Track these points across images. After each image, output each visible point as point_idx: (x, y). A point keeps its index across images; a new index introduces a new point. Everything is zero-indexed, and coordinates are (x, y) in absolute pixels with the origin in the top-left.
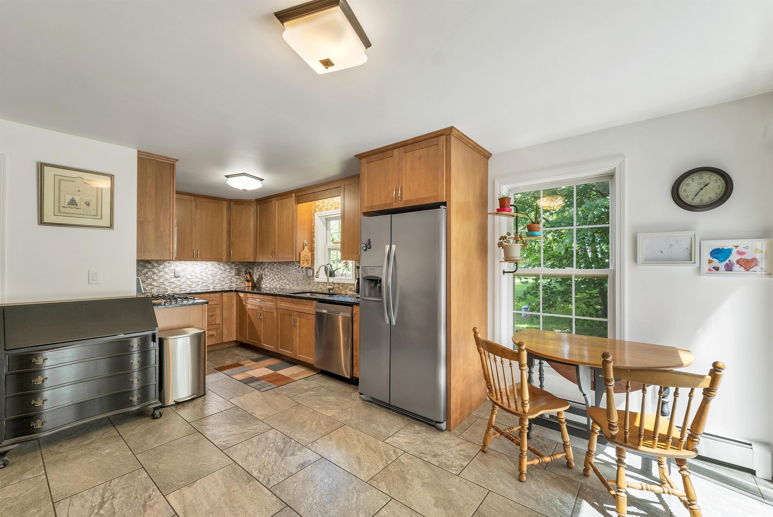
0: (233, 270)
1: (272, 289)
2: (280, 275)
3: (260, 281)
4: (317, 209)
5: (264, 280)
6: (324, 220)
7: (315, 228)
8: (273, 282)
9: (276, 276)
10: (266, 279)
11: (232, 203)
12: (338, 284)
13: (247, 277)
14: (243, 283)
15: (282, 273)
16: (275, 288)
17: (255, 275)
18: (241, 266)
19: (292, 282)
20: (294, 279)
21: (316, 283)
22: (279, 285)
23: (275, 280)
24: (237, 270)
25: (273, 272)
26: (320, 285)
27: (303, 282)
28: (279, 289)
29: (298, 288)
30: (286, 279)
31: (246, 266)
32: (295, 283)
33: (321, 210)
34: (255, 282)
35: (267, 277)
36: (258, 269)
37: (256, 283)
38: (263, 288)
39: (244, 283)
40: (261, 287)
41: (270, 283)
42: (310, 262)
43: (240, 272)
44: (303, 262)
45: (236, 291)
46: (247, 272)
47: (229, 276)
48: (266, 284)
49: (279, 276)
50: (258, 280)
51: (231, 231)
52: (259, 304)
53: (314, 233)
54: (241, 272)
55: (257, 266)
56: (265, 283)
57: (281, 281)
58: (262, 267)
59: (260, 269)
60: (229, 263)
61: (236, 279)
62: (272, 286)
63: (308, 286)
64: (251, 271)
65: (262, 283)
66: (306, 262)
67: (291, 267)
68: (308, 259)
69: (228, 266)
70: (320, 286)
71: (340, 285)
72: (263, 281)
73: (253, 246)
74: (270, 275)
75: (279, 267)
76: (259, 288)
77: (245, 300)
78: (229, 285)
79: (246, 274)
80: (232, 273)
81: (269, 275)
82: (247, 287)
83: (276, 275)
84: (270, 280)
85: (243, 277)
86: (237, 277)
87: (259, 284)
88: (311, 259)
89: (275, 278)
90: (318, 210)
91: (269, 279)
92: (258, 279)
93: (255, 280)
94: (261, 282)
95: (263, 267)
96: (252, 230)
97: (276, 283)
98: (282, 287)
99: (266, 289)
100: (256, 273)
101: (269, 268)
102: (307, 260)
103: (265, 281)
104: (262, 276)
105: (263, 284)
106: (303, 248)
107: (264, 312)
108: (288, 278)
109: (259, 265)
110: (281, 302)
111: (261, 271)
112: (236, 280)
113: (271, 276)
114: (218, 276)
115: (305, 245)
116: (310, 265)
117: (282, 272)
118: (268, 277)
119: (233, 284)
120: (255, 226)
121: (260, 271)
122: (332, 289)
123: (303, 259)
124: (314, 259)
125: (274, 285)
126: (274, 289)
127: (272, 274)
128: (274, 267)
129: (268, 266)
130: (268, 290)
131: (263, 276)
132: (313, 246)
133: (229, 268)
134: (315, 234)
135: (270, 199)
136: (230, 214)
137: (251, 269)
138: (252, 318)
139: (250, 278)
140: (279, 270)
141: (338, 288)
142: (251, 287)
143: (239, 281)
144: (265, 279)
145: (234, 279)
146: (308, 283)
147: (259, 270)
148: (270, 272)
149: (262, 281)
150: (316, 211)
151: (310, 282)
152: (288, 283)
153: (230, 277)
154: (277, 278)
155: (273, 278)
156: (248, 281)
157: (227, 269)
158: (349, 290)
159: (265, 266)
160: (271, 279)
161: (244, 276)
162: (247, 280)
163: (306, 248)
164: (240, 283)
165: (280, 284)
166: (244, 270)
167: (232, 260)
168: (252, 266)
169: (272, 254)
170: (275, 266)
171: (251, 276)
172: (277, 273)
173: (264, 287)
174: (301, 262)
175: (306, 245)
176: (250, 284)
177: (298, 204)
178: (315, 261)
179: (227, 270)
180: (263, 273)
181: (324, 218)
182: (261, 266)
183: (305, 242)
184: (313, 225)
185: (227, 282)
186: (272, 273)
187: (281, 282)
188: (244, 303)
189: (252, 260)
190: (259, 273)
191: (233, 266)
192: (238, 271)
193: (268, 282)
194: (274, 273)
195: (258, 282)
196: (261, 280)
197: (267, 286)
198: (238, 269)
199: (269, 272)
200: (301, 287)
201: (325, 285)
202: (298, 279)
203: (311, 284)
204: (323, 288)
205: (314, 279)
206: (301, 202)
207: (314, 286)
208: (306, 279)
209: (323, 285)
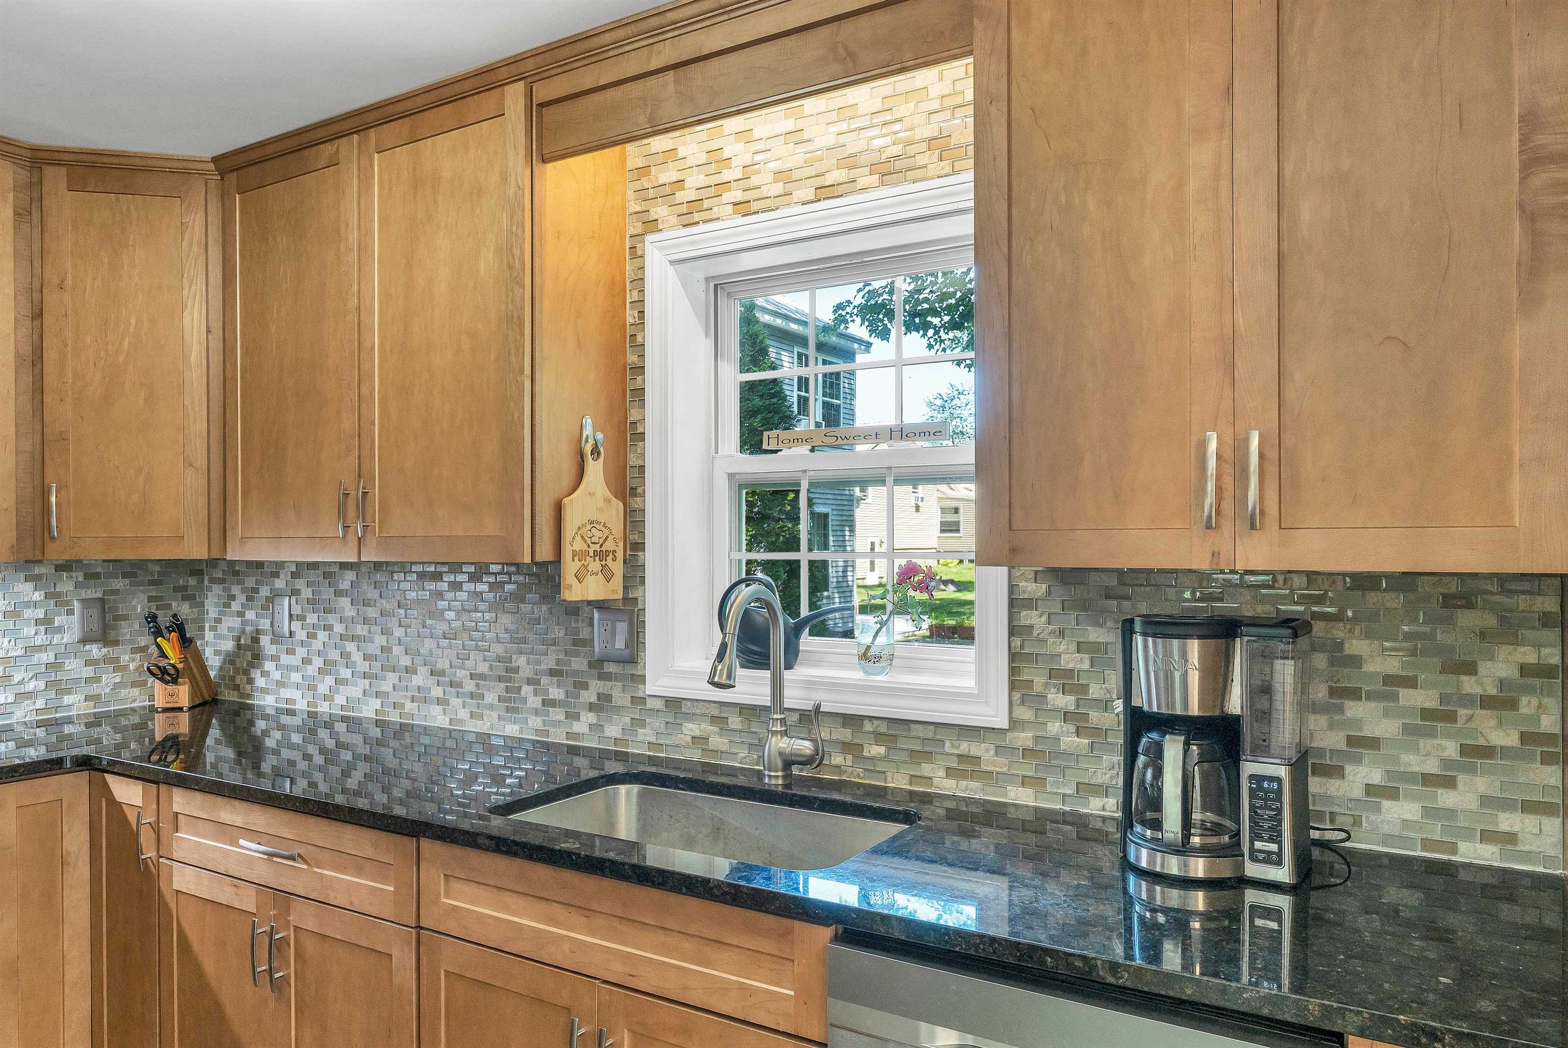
0: (70, 612)
1: (329, 725)
2: (380, 640)
3: (246, 672)
4: (660, 211)
5: (269, 666)
6: (700, 290)
7: (652, 337)
8: (329, 681)
9: (351, 647)
10: (285, 659)
11: (55, 178)
12: (852, 720)
13: (163, 655)
14: (134, 684)
15: (398, 632)
16: (344, 719)
17: (209, 635)
18: (119, 584)
19: (469, 686)
20: (483, 668)
21: (658, 704)
22: (376, 703)
23: (346, 673)
24: (95, 612)
25: (332, 619)
26: (690, 717)
27: (556, 693)
28: (372, 727)
29: (512, 730)
30: (423, 670)
31: (151, 583)
32: (491, 697)
33: (696, 217)
34: (212, 674)
35: (290, 652)
36: (232, 598)
37: (219, 685)
38: (266, 717)
39: (143, 683)
40: (250, 707)
41: (312, 688)
42: (618, 568)
43: (117, 618)
44: (577, 564)
45: (85, 763)
46: (164, 620)
47: (39, 649)
48: (286, 693)
49: (373, 649)
50: (232, 662)
51: (50, 356)
52: (264, 873)
53: (640, 370)
54: (126, 618)
55: (222, 581)
56: (281, 684)
57: (392, 678)
58: (256, 591)
59: (241, 598)
60: (38, 570)
61: (87, 663)
62: (323, 708)
63: (591, 718)
64: (184, 610)
65: (260, 682)
66: (595, 566)
67: (462, 596)
68: (609, 546)
69: (29, 586)
70: (692, 729)
71: (868, 726)
72: (265, 674)
73: (202, 462)
74: (311, 636)
75: (373, 594)
76: (237, 714)
77: (157, 830)
78: (40, 703)
79: (158, 633)
80: (60, 630)
81: (301, 635)
82: (166, 710)
83: (353, 638)
84: (311, 670)
85: (134, 651)
86: (95, 651)
87: (237, 687)
88: (621, 544)
89: (345, 655)
90: (674, 220)
91: (306, 661)
92: (230, 659)
93: (213, 662)
94: (251, 681)
95: (264, 591)
96: (196, 355)
97: (355, 691)
98: (394, 717)
99: (285, 720)
100: (218, 621)
101: (307, 593)
102: (601, 555)
103: (276, 675)
104: (256, 640)
105: (265, 691)
106: (574, 470)
107: (309, 944)
108: (443, 664)
109: (236, 573)
110: (457, 886)
111: (250, 615)
112: (89, 672)
113: (317, 645)
115: (588, 448)
116: (613, 590)
117: (393, 624)
118: (301, 652)
119: (67, 699)
120: (217, 332)
121: (241, 614)
122: (806, 762)
123: (579, 545)
124: (639, 546)
125: (340, 700)
126: (341, 727)
127: (322, 635)
128: (338, 593)
129: (300, 584)
130: (298, 730)
131: (265, 641)
132: (633, 460)
133: (38, 596)
134: (652, 381)
135: (327, 150)
136: (36, 247)
137: (185, 598)
139: (185, 660)
140: (371, 612)
141: (847, 747)
142: (190, 709)
143: (109, 678)
144: (276, 658)
145: (74, 667)
146: (593, 699)
147: (235, 606)
148: (312, 618)
149: (256, 674)
150: (652, 226)
151: (605, 697)
152: (438, 692)
153: (47, 657)
154: (357, 657)
155: (334, 655)
156: (167, 675)
157: (28, 604)
158: (950, 772)
159: (279, 583)
160: (318, 662)
161: (145, 640)
162: (164, 671)
163: (595, 469)
164: (116, 686)
165: (378, 695)
166: (139, 605)
167: (57, 553)
168: (192, 582)
169: (342, 511)
170: (345, 585)
171: (186, 642)
172: (361, 630)
173: (270, 711)
174: (570, 567)
175: (595, 452)
176: (183, 694)
177: (544, 161)
178: (650, 558)
179: (28, 613)
180: (265, 624)
181: (699, 273)
182: (250, 582)
183: (588, 431)
184: (630, 320)
185: (31, 686)
186: (328, 628)
187: (386, 686)
188: (149, 853)
189: (197, 551)
190: (234, 622)
191: (66, 585)
192: (103, 612)
193: (296, 677)
194: (339, 628)
195: (233, 678)
196: (252, 665)
197: (293, 702)
198: (102, 601)
199: (301, 618)
200: (535, 722)
201: (735, 722)
202: (516, 670)
203: (618, 709)
204: (717, 741)
205: (642, 679)
206: (571, 142)
207: (642, 724)
208: (576, 673)
209: (714, 720)
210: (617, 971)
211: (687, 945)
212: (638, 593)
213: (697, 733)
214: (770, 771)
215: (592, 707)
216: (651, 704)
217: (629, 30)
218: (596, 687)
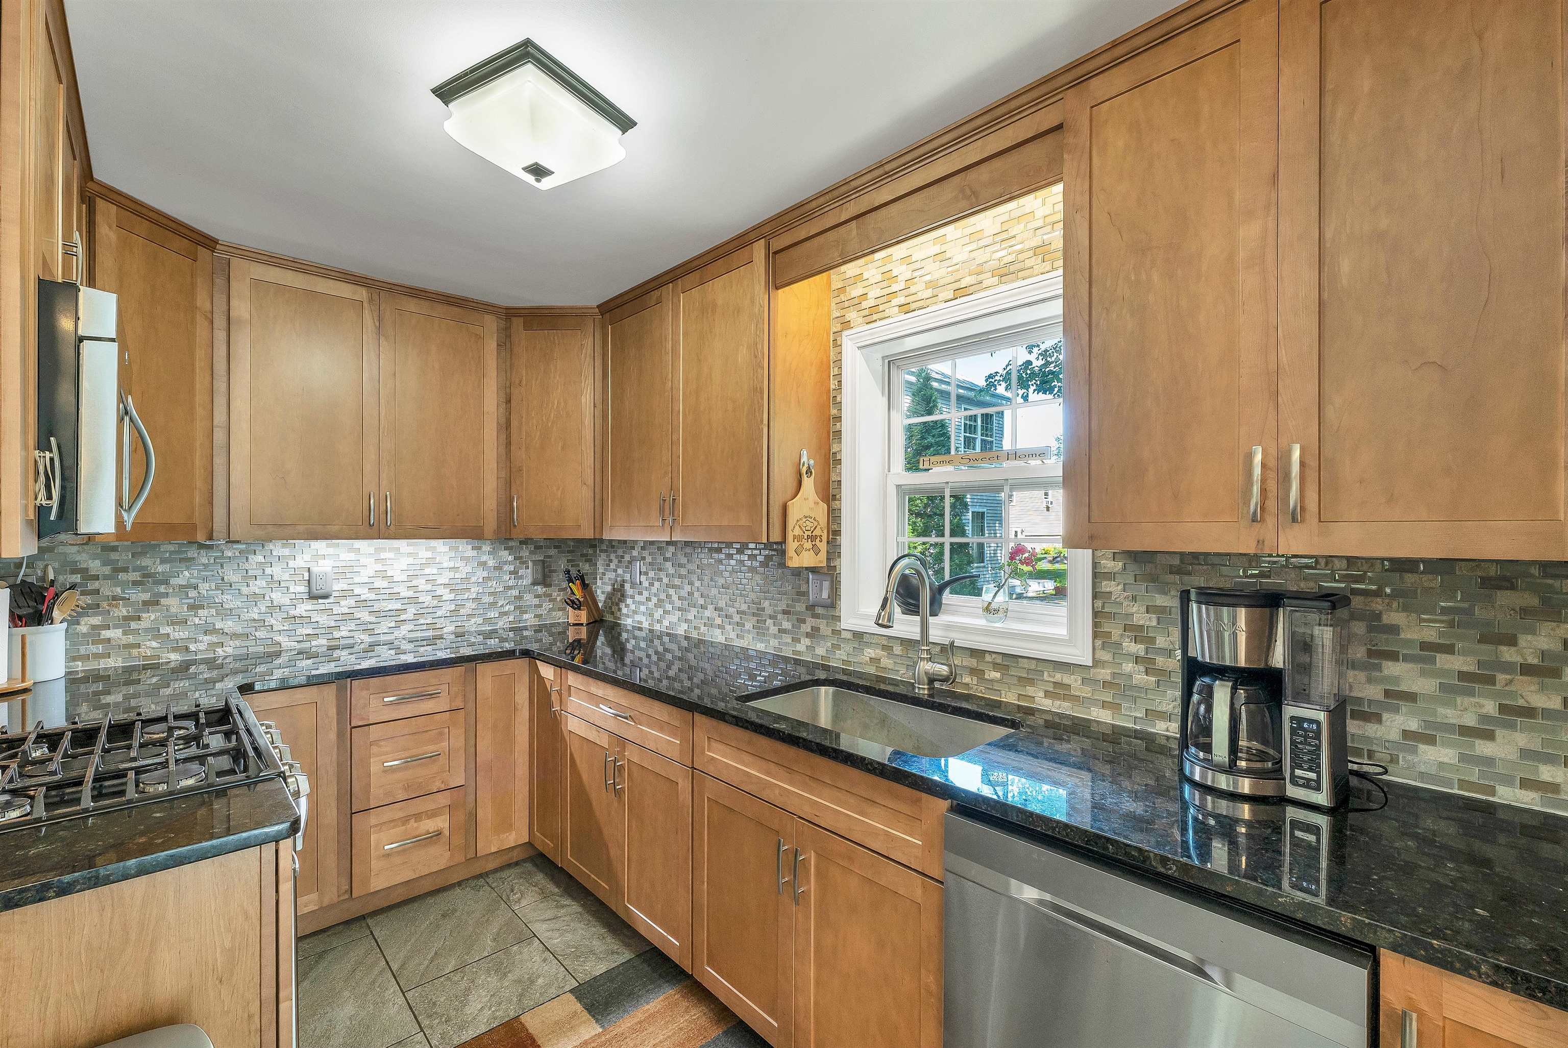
0: (527, 568)
1: (660, 638)
2: (688, 588)
3: (618, 604)
4: (852, 315)
5: (629, 601)
6: (878, 365)
7: (846, 398)
8: (660, 611)
9: (671, 591)
10: (638, 598)
11: (518, 323)
12: (977, 653)
13: (573, 593)
14: (560, 609)
15: (697, 584)
16: (668, 634)
17: (599, 582)
18: (552, 552)
19: (736, 618)
20: (744, 607)
21: (848, 635)
22: (685, 626)
23: (669, 607)
24: (539, 568)
25: (662, 575)
26: (869, 645)
27: (787, 625)
28: (682, 640)
29: (760, 646)
30: (710, 607)
31: (569, 552)
32: (748, 626)
33: (875, 317)
34: (600, 605)
35: (640, 593)
36: (611, 561)
37: (603, 611)
38: (627, 631)
39: (564, 609)
40: (619, 625)
41: (651, 615)
42: (823, 546)
43: (551, 571)
44: (796, 544)
45: (526, 653)
46: (574, 573)
47: (510, 588)
48: (638, 618)
49: (684, 593)
50: (610, 598)
51: (514, 423)
52: (611, 725)
53: (838, 419)
54: (555, 571)
55: (606, 551)
56: (635, 612)
57: (694, 611)
58: (622, 557)
59: (615, 561)
60: (511, 544)
61: (537, 596)
62: (657, 627)
63: (807, 641)
64: (585, 568)
65: (625, 610)
66: (808, 545)
67: (733, 562)
68: (817, 532)
69: (507, 552)
70: (870, 653)
71: (988, 658)
72: (627, 606)
73: (590, 481)
74: (651, 584)
75: (684, 560)
76: (613, 628)
77: (560, 694)
78: (511, 618)
79: (570, 580)
80: (521, 577)
81: (646, 584)
82: (575, 625)
83: (674, 587)
84: (651, 605)
85: (561, 590)
86: (540, 589)
87: (612, 613)
88: (825, 532)
89: (669, 596)
90: (860, 320)
91: (649, 599)
92: (610, 596)
93: (601, 598)
94: (620, 610)
95: (627, 558)
96: (588, 420)
97: (674, 618)
98: (694, 635)
99: (637, 633)
100: (604, 574)
101: (649, 559)
102: (812, 538)
103: (633, 607)
104: (622, 586)
105: (627, 616)
106: (795, 484)
107: (635, 769)
108: (722, 604)
109: (613, 547)
110: (714, 745)
111: (620, 571)
112: (536, 601)
113: (654, 590)
114: (473, 590)
115: (804, 470)
116: (820, 560)
117: (694, 578)
118: (646, 594)
119: (526, 616)
120: (599, 406)
121: (615, 571)
122: (945, 680)
123: (797, 532)
124: (837, 533)
125: (666, 623)
126: (666, 639)
127: (657, 584)
128: (666, 560)
129: (645, 553)
130: (644, 639)
131: (627, 586)
132: (834, 477)
133: (510, 558)
134: (846, 426)
135: (656, 293)
136: (508, 364)
137: (586, 561)
138: (585, 776)
139: (584, 597)
140: (683, 571)
141: (973, 671)
142: (587, 624)
143: (547, 605)
144: (633, 597)
145: (529, 599)
146: (809, 630)
147: (612, 566)
148: (651, 574)
149: (622, 606)
150: (846, 325)
151: (815, 629)
152: (718, 621)
153: (515, 592)
154: (675, 598)
155: (663, 596)
156: (575, 605)
157: (506, 563)
158: (1047, 694)
159: (635, 553)
160: (654, 600)
161: (564, 584)
162: (573, 602)
163: (809, 484)
164: (550, 610)
165: (686, 621)
166: (562, 564)
167: (517, 534)
168: (590, 551)
169: (662, 511)
170: (669, 555)
171: (585, 586)
172: (677, 582)
173: (629, 628)
174: (792, 546)
175: (809, 472)
176: (583, 615)
177: (777, 288)
178: (844, 541)
179: (506, 568)
180: (627, 577)
181: (877, 354)
182: (620, 552)
183: (804, 459)
184: (832, 387)
185: (507, 608)
186: (660, 580)
187: (690, 616)
188: (557, 708)
189: (588, 534)
190: (611, 575)
191: (525, 553)
192: (544, 568)
193: (643, 608)
194: (665, 580)
195: (611, 608)
196: (620, 601)
197: (641, 623)
198: (543, 562)
199: (646, 574)
200: (774, 642)
201: (898, 650)
202: (763, 609)
203: (824, 637)
204: (886, 662)
205: (838, 619)
206: (793, 275)
207: (838, 647)
208: (799, 613)
209: (885, 648)
210: (807, 811)
211: (852, 800)
212: (836, 563)
213: (873, 656)
214: (919, 684)
215: (808, 635)
216: (845, 635)
217: (827, 197)
218: (810, 622)
